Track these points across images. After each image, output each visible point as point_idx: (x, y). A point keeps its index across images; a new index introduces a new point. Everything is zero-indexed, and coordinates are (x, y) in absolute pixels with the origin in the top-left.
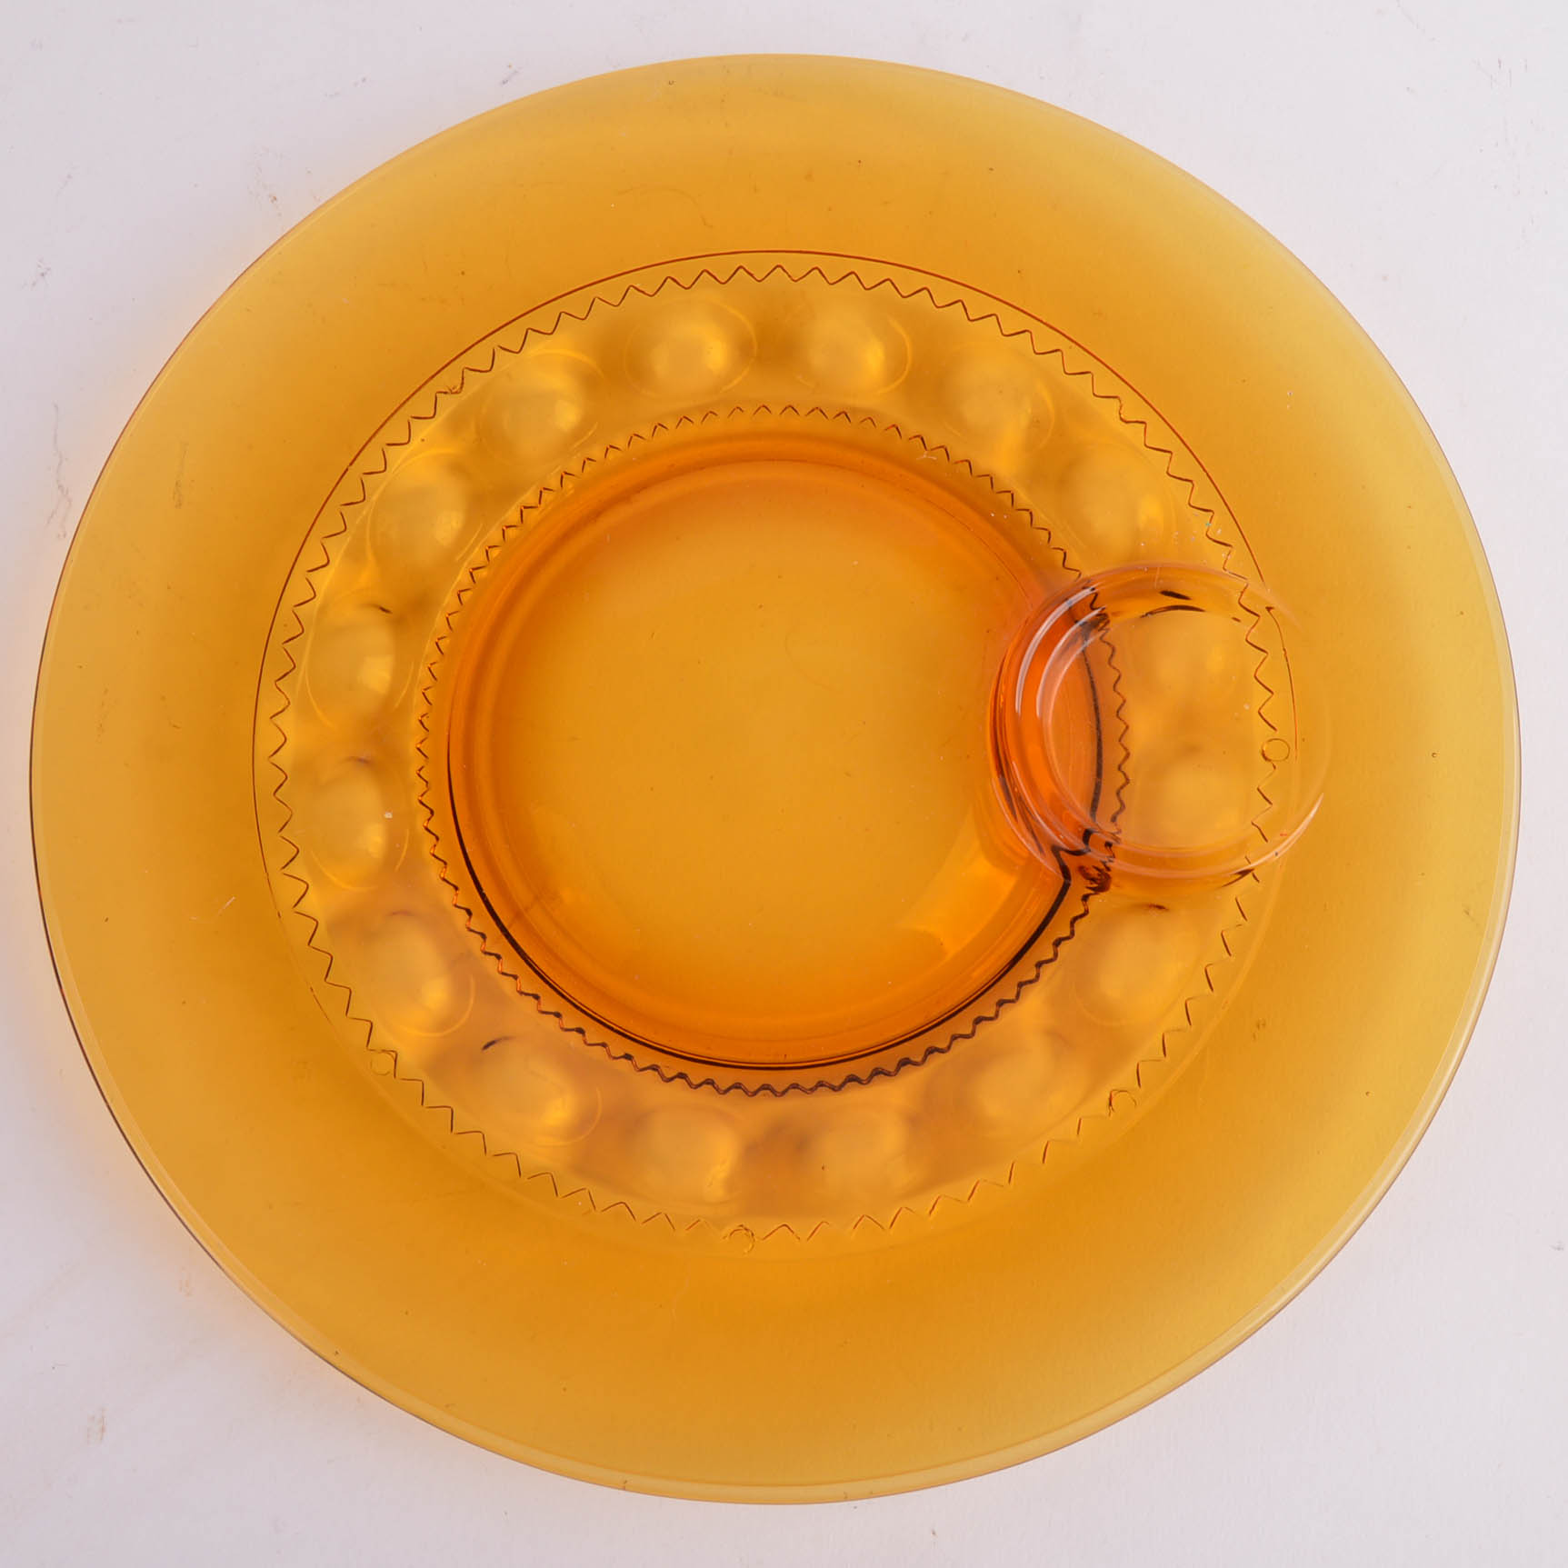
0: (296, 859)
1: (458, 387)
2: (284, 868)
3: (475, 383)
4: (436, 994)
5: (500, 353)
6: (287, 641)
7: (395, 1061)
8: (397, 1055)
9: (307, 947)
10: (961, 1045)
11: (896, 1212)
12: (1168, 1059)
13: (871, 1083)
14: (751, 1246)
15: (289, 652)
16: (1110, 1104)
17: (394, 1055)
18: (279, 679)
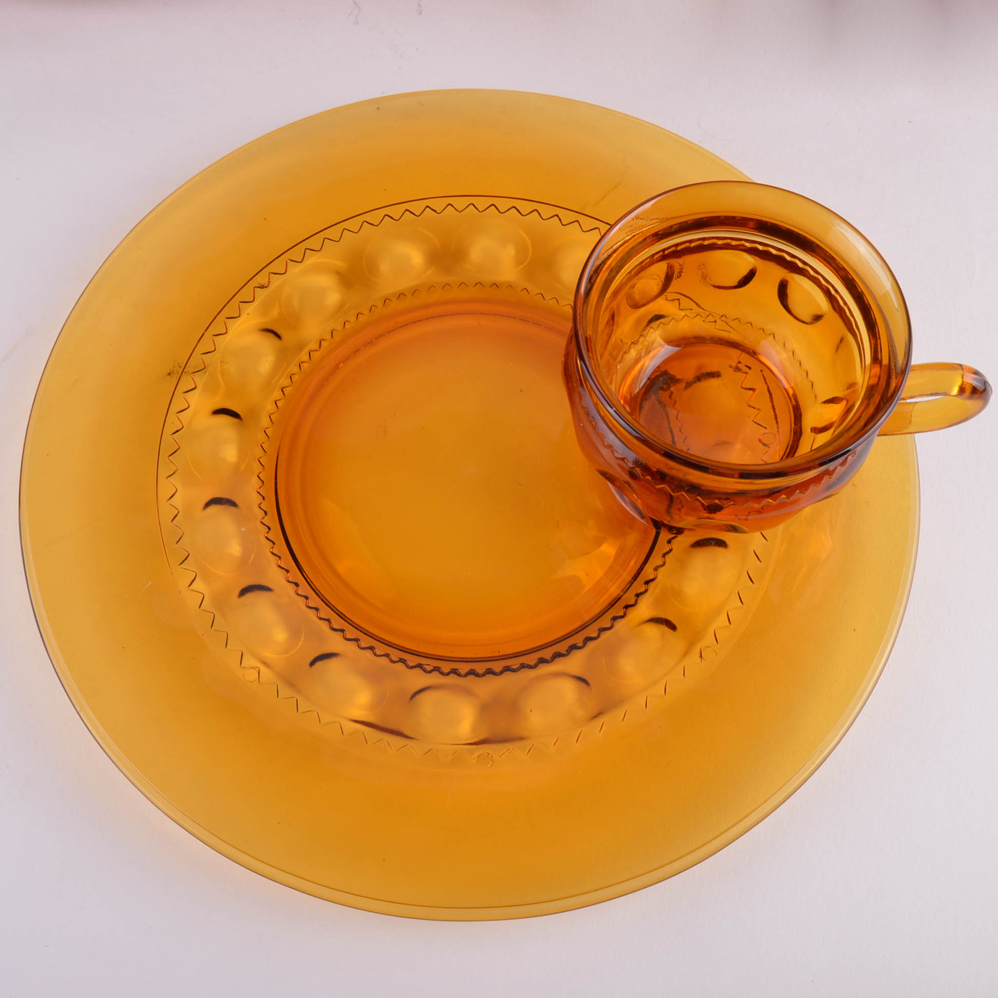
0: (188, 559)
1: (267, 283)
2: (181, 564)
3: (276, 281)
4: (280, 635)
5: (290, 263)
6: (175, 433)
7: (259, 673)
8: (259, 670)
9: (198, 609)
10: (605, 635)
11: (579, 733)
12: (732, 626)
13: (554, 662)
14: (491, 763)
15: (176, 440)
16: (701, 656)
17: (258, 670)
18: (170, 455)
